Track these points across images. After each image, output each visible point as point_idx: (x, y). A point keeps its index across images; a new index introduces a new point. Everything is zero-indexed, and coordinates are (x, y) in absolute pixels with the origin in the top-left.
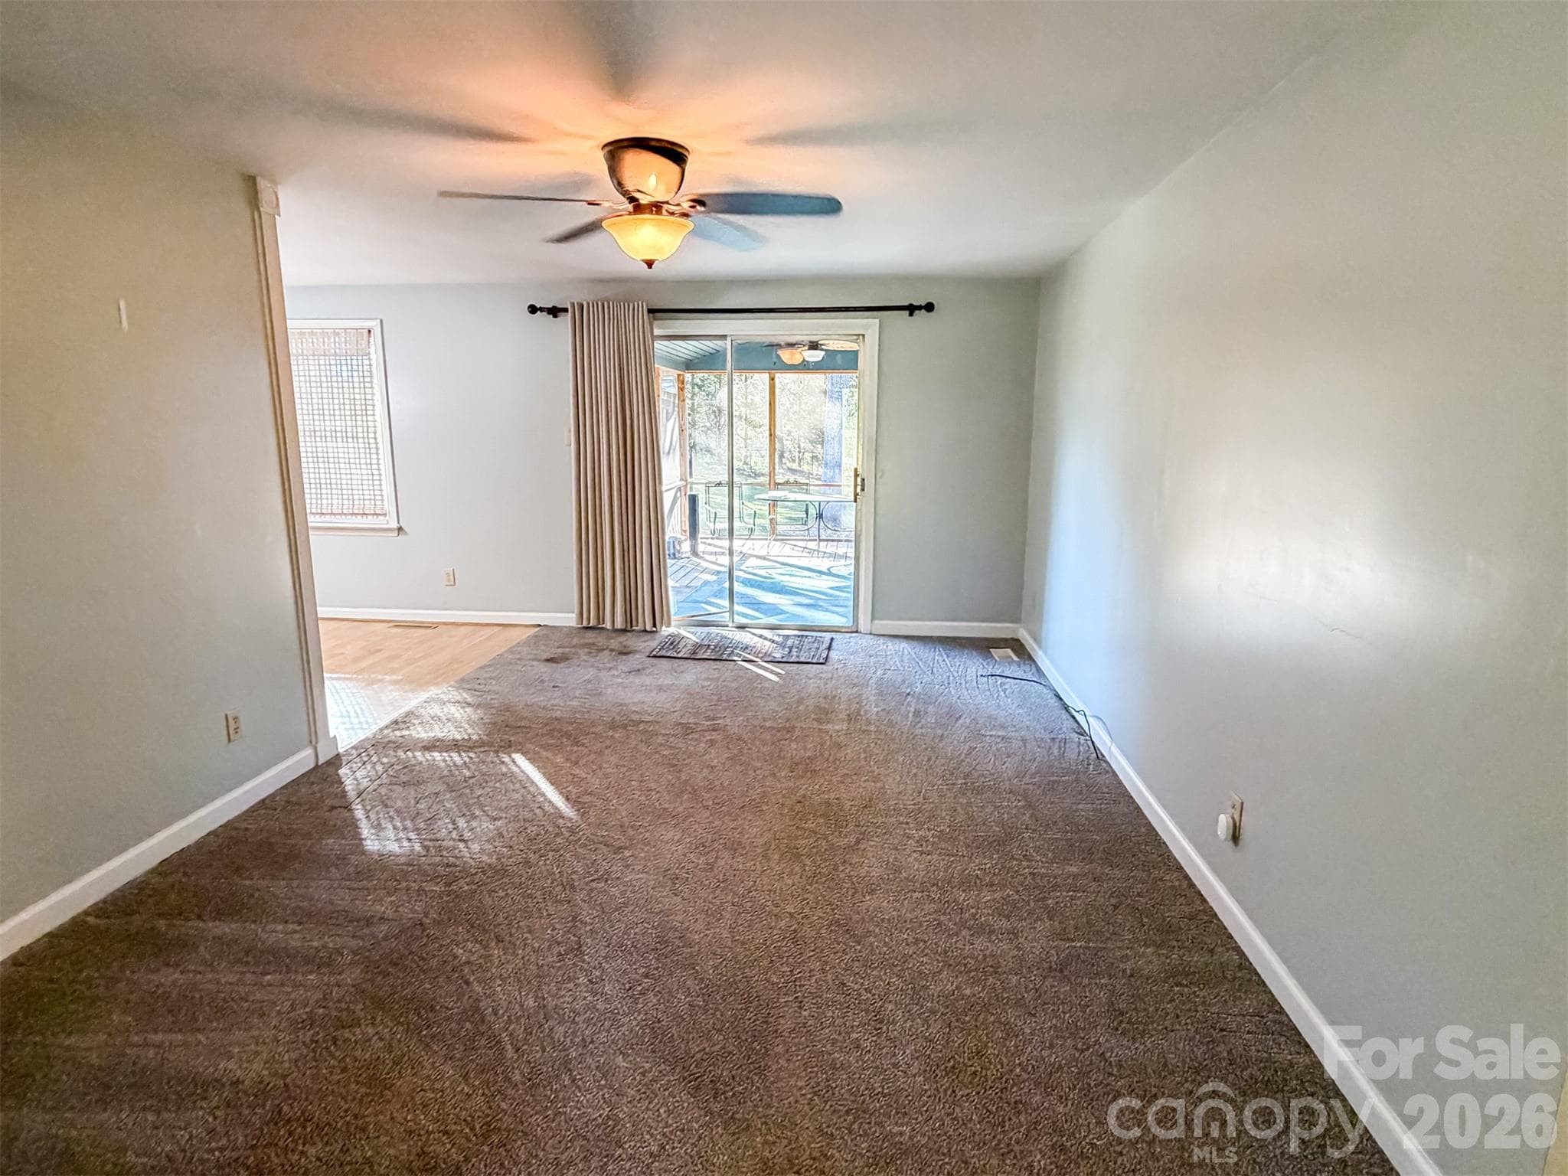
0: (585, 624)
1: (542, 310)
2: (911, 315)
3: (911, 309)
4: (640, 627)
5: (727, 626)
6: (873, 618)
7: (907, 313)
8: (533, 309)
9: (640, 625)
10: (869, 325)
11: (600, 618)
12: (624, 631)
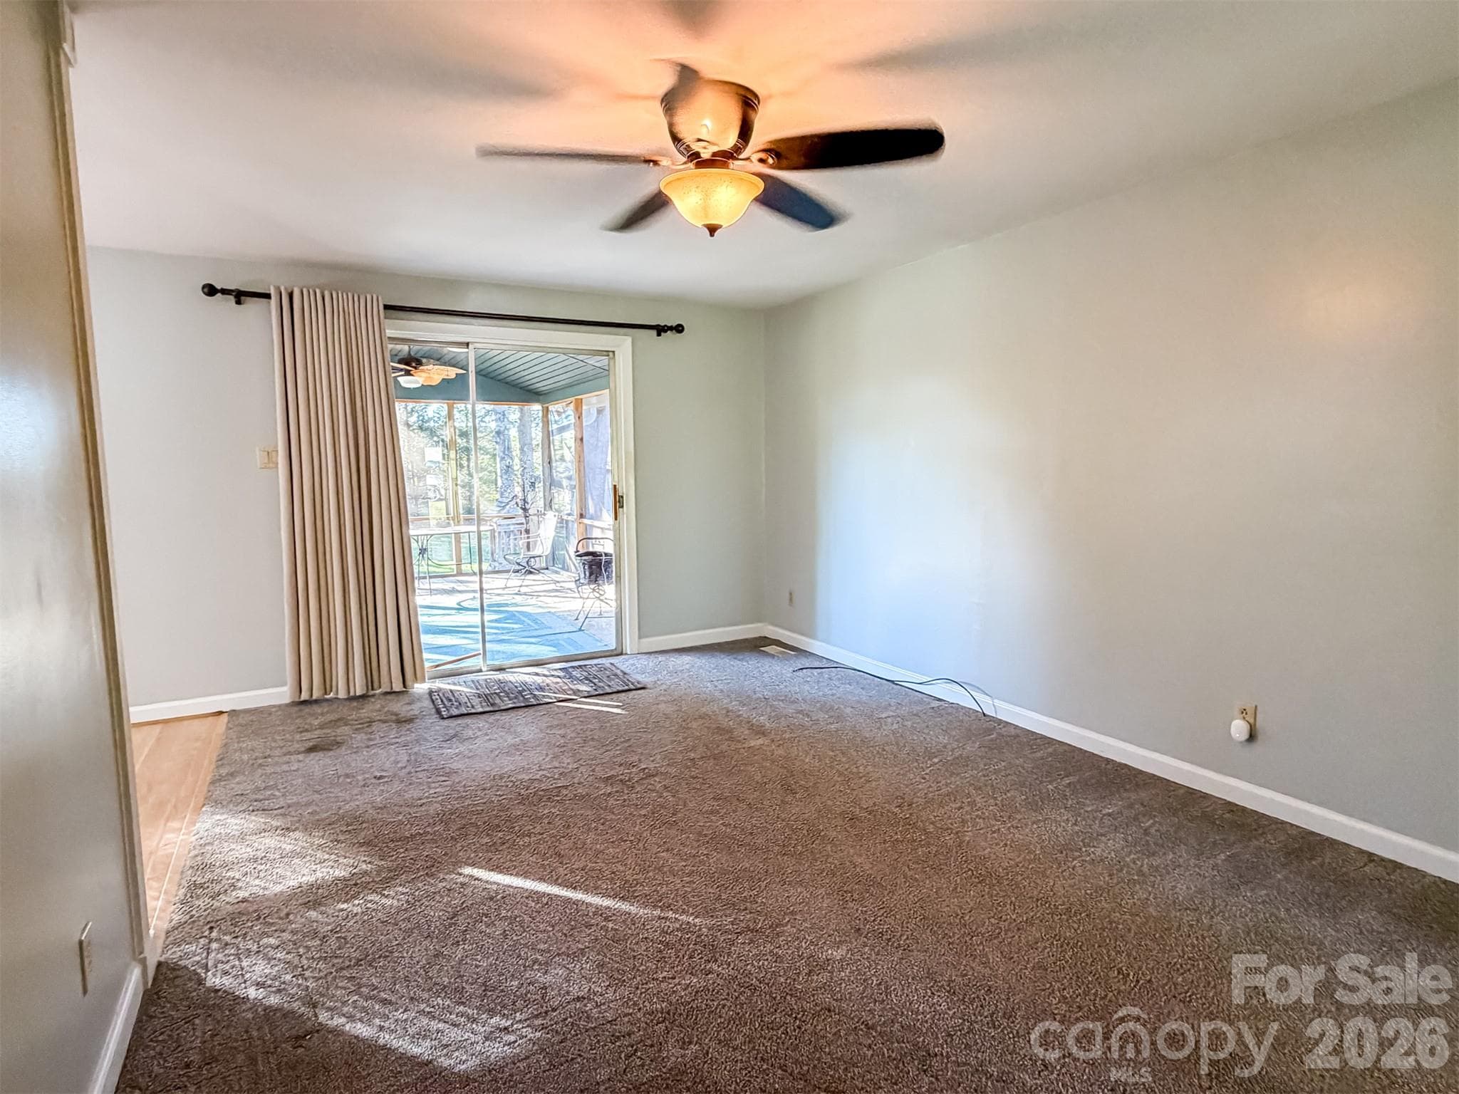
0: (305, 696)
1: (225, 292)
2: (659, 335)
3: (660, 330)
4: (385, 688)
5: (480, 671)
6: (640, 637)
7: (654, 332)
8: (210, 290)
9: (383, 686)
10: (623, 343)
11: (327, 685)
12: (363, 697)
